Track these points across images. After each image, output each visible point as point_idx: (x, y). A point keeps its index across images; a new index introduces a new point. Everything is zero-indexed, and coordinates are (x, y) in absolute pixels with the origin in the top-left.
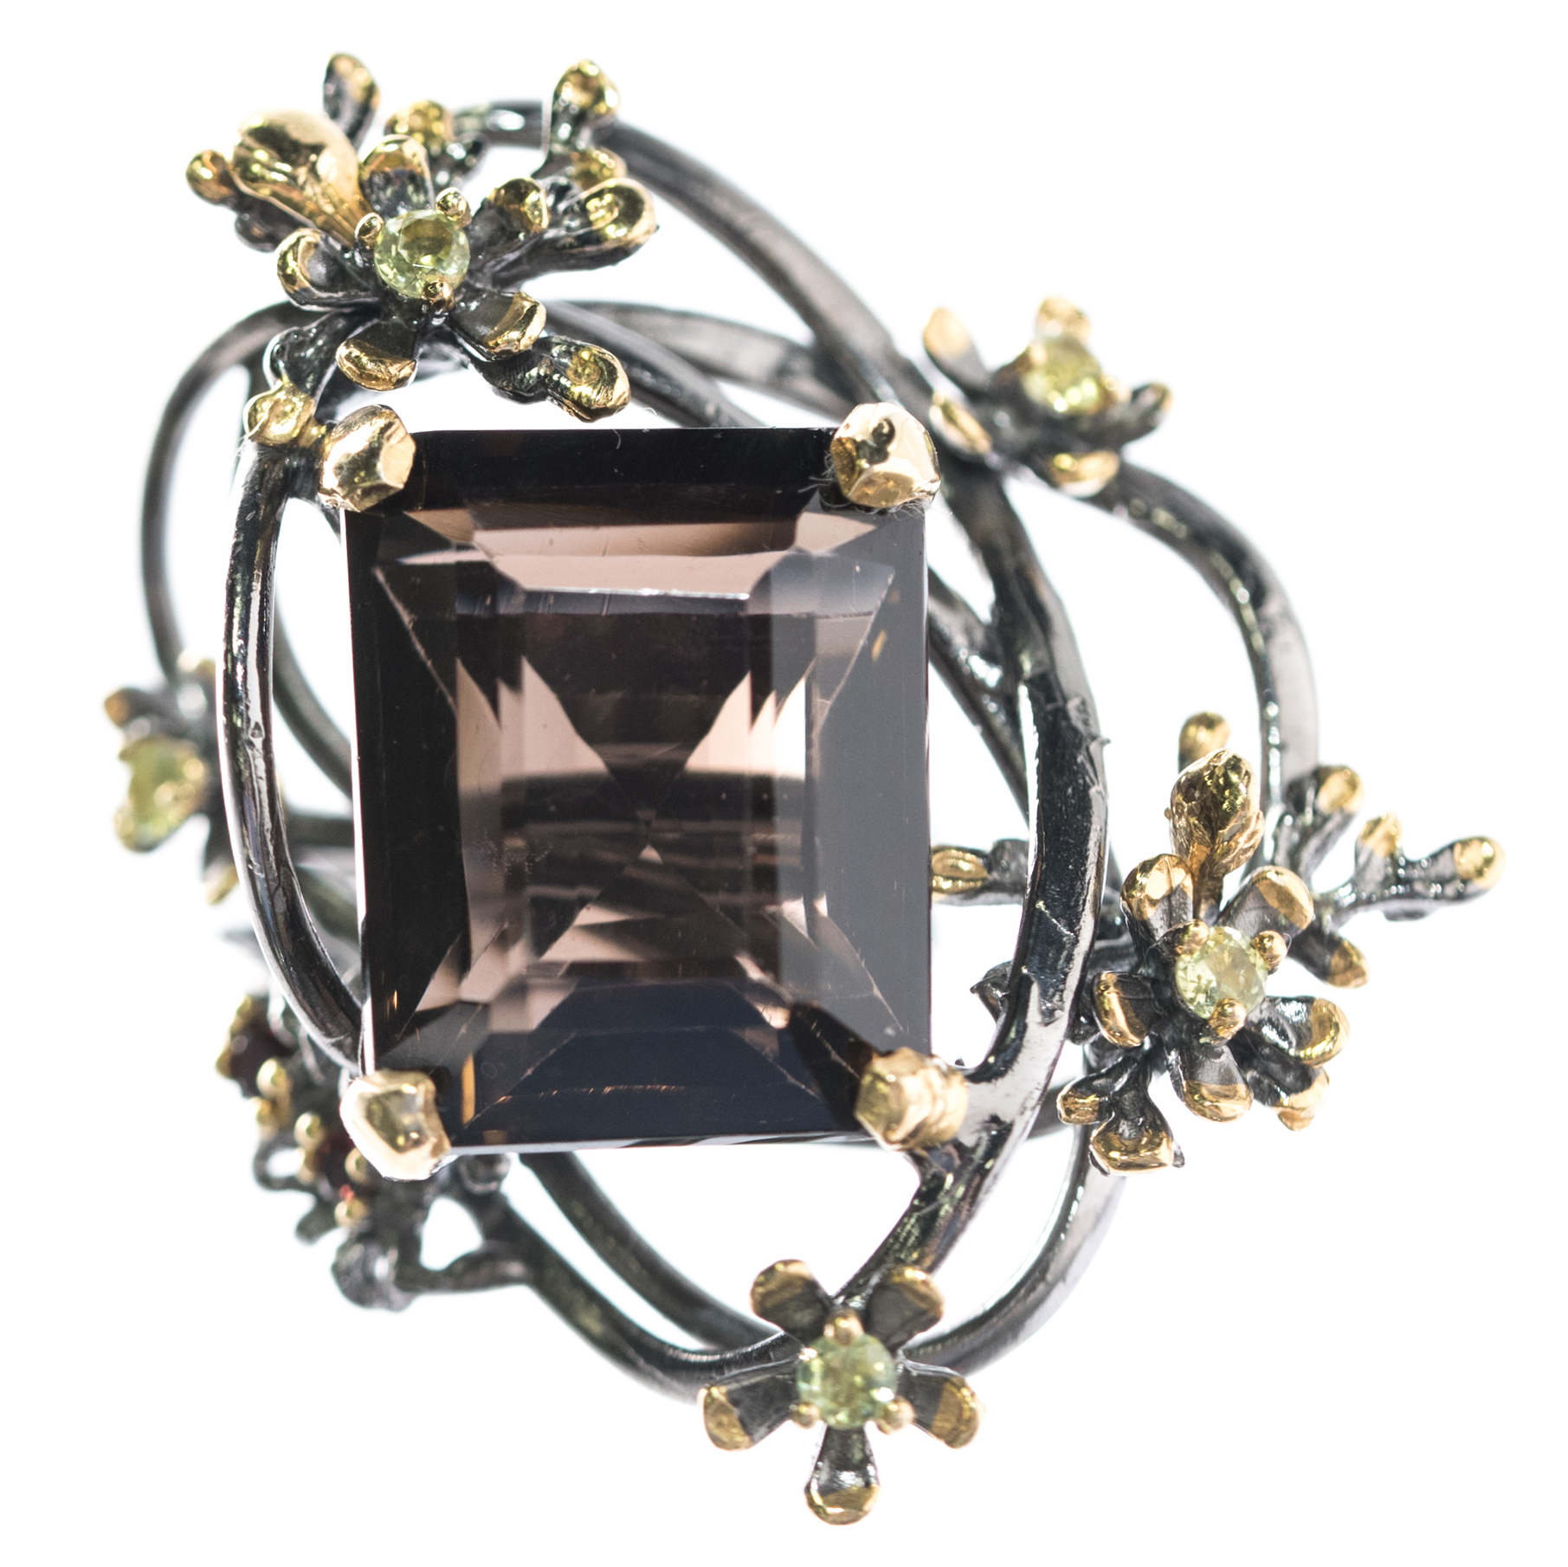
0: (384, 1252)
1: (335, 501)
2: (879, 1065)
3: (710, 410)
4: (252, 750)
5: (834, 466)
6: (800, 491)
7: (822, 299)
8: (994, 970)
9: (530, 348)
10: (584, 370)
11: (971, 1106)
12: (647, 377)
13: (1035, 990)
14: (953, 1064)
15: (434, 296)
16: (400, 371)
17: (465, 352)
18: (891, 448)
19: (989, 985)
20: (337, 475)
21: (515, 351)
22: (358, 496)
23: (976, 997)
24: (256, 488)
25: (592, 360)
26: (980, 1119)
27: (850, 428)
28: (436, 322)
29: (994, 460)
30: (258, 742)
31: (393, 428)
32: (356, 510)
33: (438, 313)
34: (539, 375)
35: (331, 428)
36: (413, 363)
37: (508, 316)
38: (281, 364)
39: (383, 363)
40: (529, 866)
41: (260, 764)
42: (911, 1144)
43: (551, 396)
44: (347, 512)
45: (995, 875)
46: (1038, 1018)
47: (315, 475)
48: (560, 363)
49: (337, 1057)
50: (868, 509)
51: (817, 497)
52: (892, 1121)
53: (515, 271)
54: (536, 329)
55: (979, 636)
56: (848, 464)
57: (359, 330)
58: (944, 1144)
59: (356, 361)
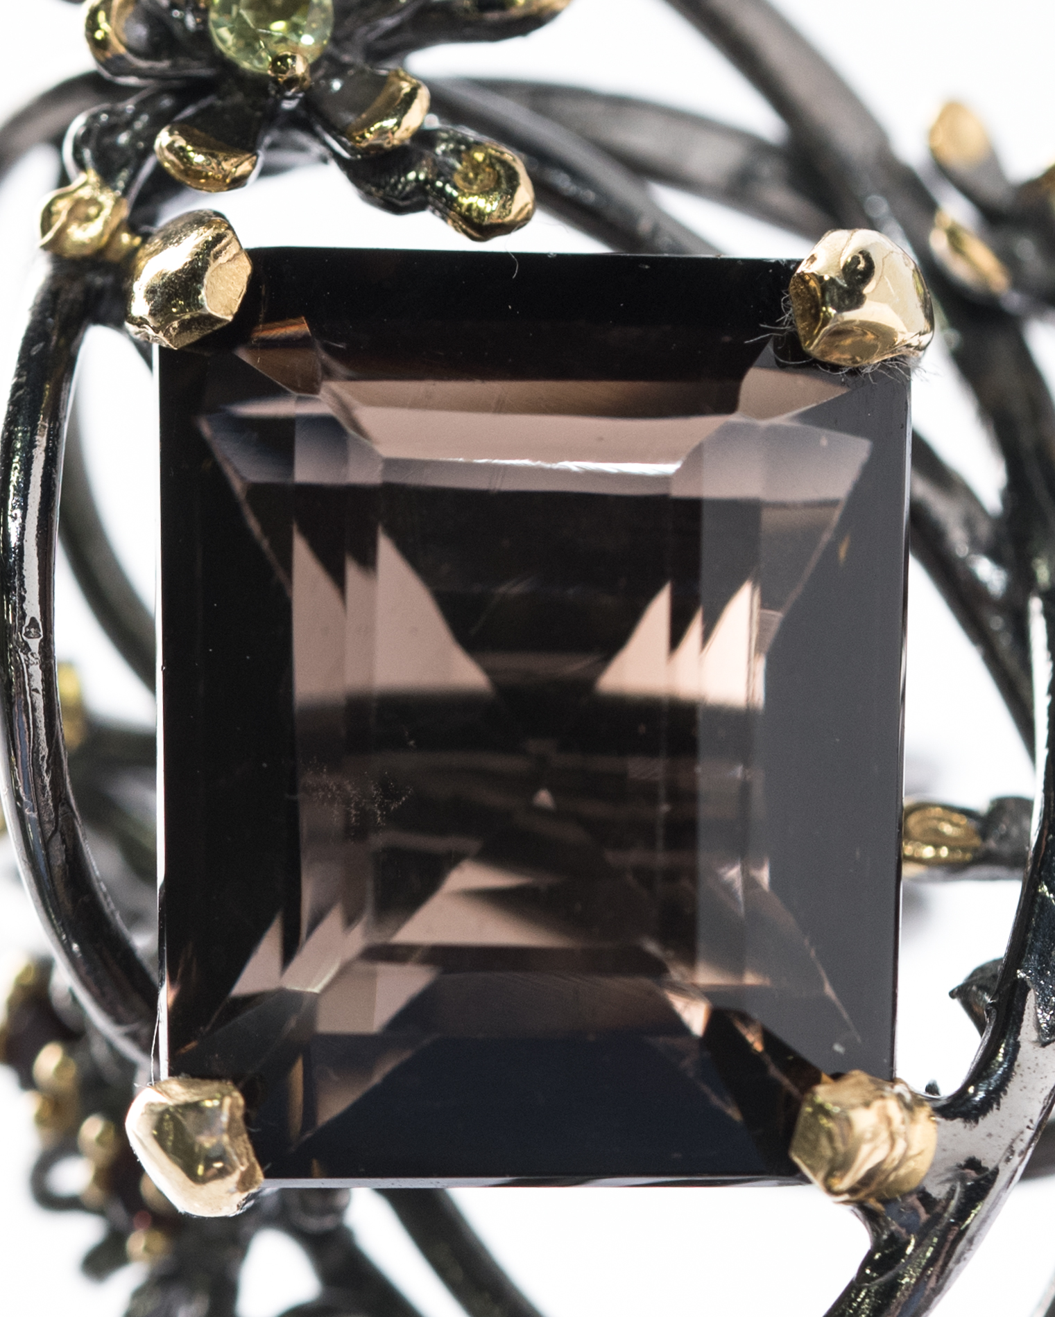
0: (189, 1300)
1: (147, 333)
2: (824, 1093)
3: (645, 226)
4: (26, 654)
5: (793, 311)
6: (747, 342)
7: (800, 84)
8: (981, 970)
9: (407, 142)
10: (476, 175)
11: (941, 1148)
12: (563, 182)
13: (1031, 998)
14: (921, 1090)
15: (284, 72)
16: (236, 167)
17: (325, 144)
18: (867, 290)
19: (974, 988)
20: (149, 300)
21: (386, 146)
22: (174, 329)
23: (956, 1004)
24: (47, 314)
25: (488, 161)
26: (952, 1164)
27: (815, 262)
28: (288, 105)
29: (1014, 301)
30: (34, 644)
31: (224, 242)
32: (172, 346)
33: (289, 94)
34: (417, 179)
35: (146, 237)
36: (254, 158)
37: (380, 101)
38: (87, 154)
39: (214, 156)
40: (382, 815)
41: (36, 672)
42: (861, 1195)
43: (432, 205)
44: (161, 349)
45: (992, 844)
46: (1034, 1036)
47: (124, 297)
48: (446, 164)
49: (129, 1049)
50: (835, 368)
51: (769, 349)
52: (840, 1165)
53: (395, 40)
54: (418, 116)
55: (984, 530)
56: (811, 308)
57: (189, 111)
58: (905, 1195)
59: (180, 153)
